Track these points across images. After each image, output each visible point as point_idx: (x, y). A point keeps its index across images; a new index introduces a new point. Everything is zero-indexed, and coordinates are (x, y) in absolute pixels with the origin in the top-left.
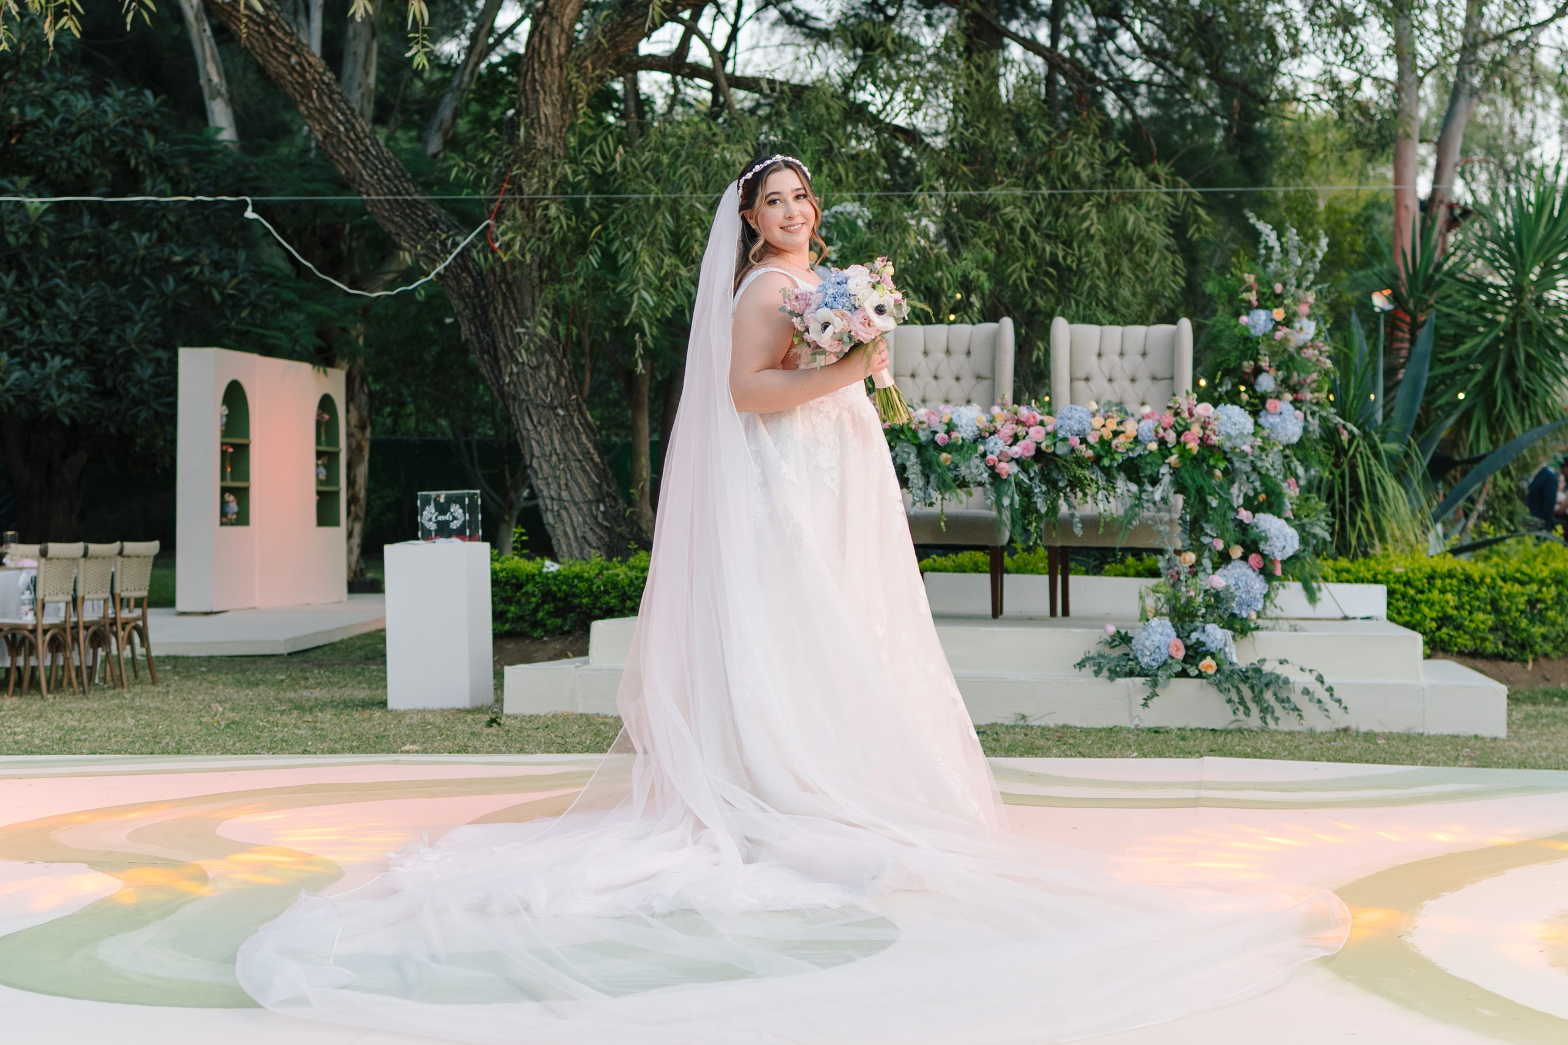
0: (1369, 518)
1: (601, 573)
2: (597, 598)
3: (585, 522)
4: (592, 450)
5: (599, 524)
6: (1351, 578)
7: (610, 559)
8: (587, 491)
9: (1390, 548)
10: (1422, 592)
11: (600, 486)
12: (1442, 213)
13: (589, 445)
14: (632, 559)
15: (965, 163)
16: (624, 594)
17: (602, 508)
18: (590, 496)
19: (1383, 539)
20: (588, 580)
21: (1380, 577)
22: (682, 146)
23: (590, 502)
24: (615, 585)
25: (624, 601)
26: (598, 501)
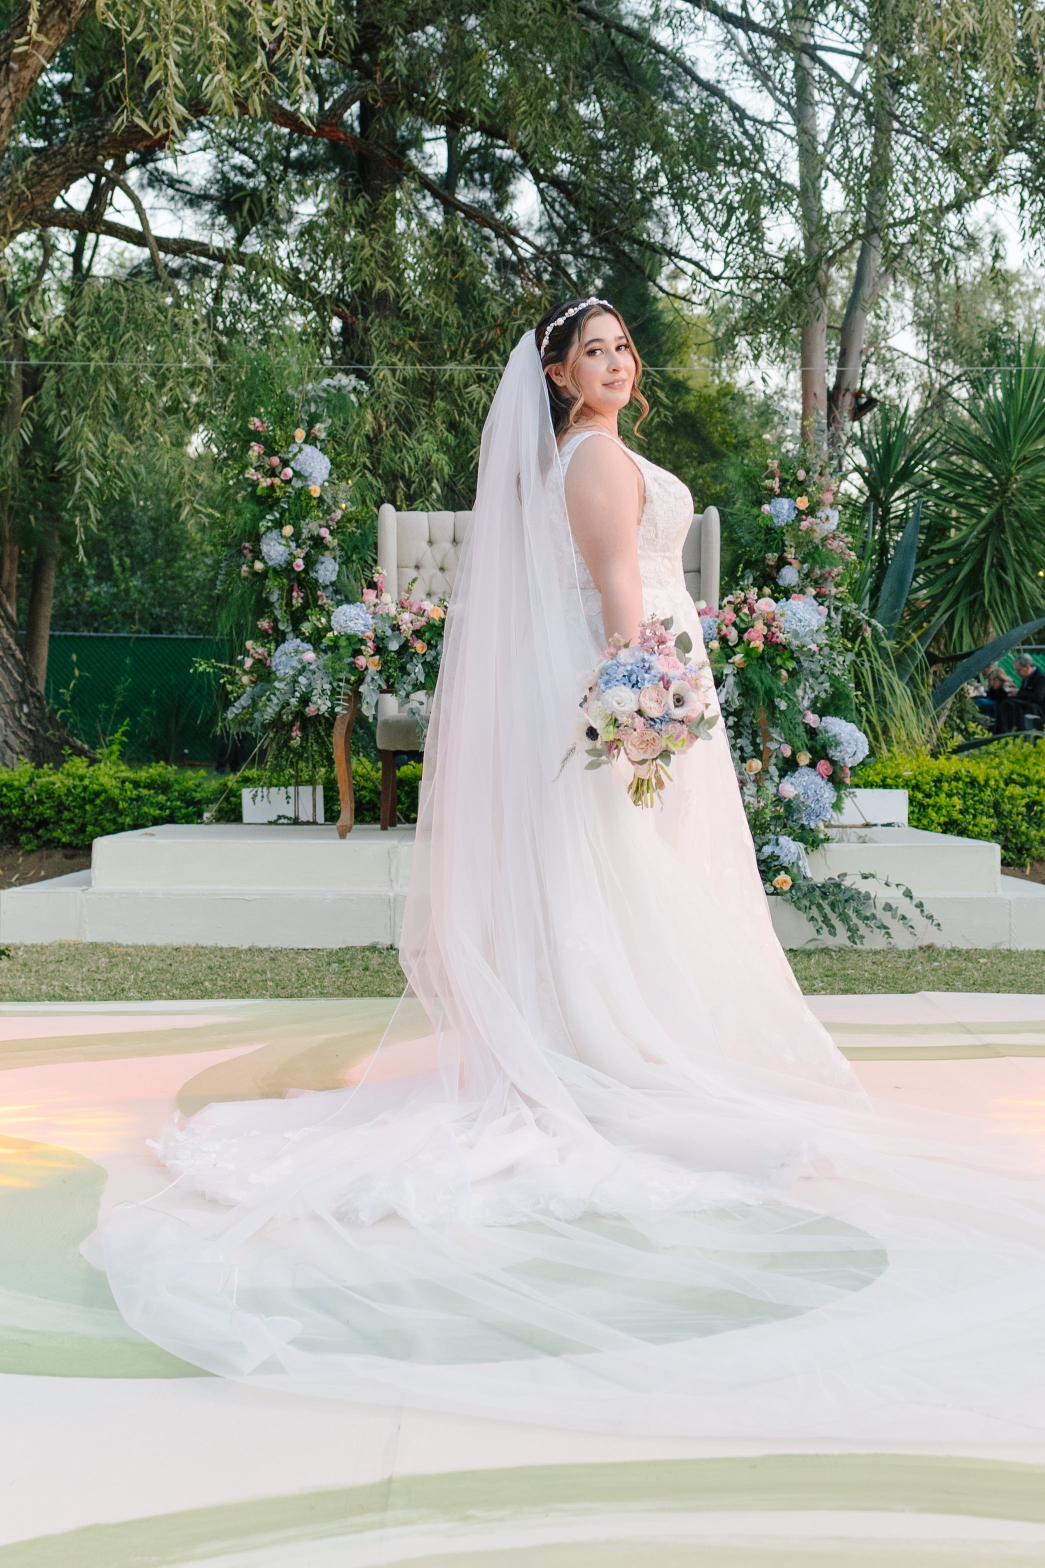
0: (874, 719)
1: (31, 781)
2: (29, 808)
3: (7, 725)
4: (13, 646)
5: (23, 727)
6: (861, 783)
7: (39, 766)
8: (9, 690)
9: (895, 749)
10: (928, 796)
11: (23, 685)
12: (847, 401)
13: (11, 640)
14: (66, 766)
15: (413, 339)
16: (61, 803)
17: (26, 709)
18: (12, 697)
19: (889, 743)
20: (18, 789)
21: (889, 781)
22: (120, 310)
23: (12, 703)
24: (50, 795)
25: (59, 812)
26: (21, 702)
